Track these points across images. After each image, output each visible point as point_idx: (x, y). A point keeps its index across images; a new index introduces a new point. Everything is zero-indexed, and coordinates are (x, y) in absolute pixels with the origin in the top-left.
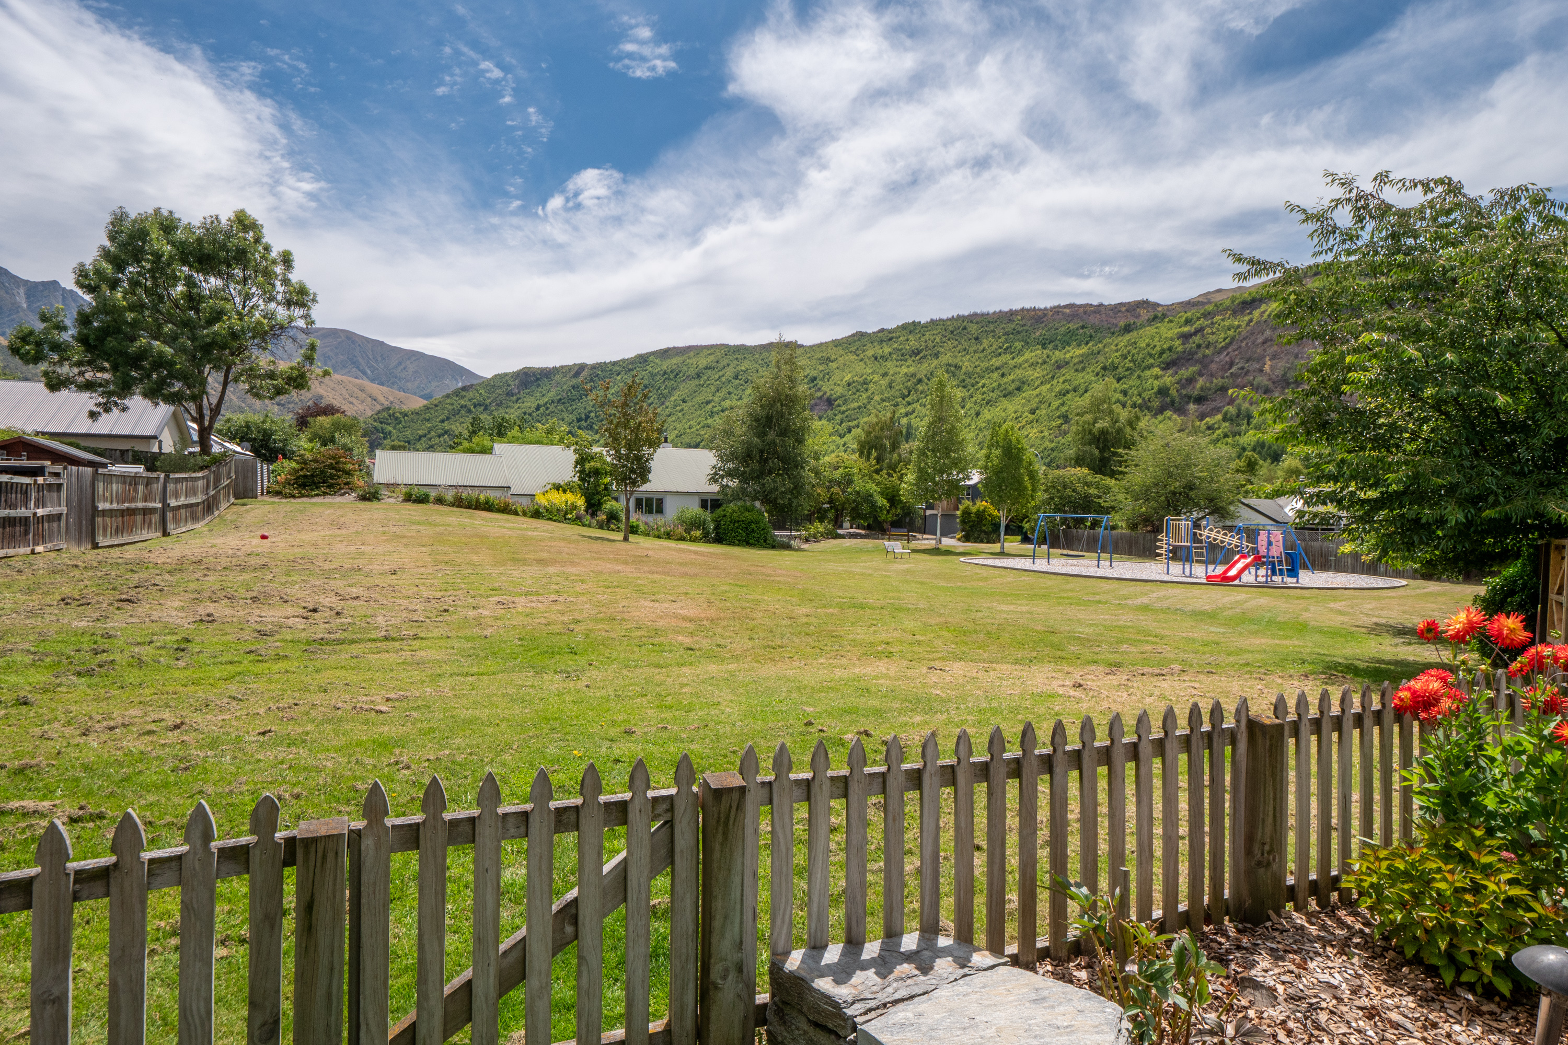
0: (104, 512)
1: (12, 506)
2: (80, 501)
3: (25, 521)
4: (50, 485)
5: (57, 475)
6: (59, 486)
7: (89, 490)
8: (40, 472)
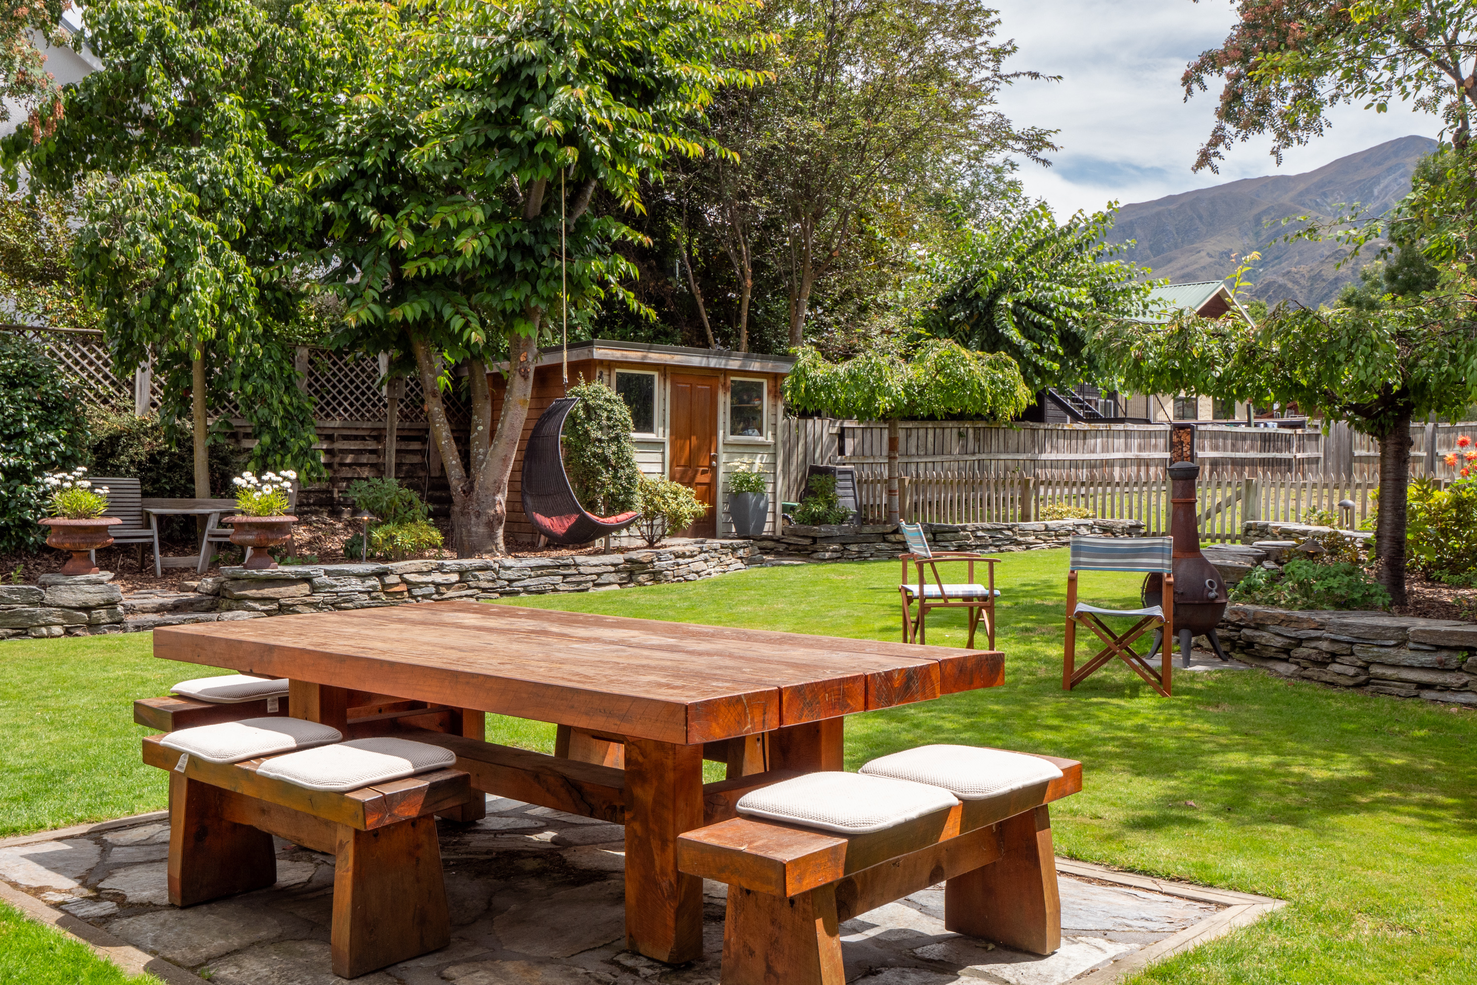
0: (1361, 459)
1: (1279, 450)
2: (1338, 448)
3: (1288, 463)
4: (1309, 435)
5: (1316, 427)
6: (1318, 436)
7: (1347, 441)
8: (1301, 425)
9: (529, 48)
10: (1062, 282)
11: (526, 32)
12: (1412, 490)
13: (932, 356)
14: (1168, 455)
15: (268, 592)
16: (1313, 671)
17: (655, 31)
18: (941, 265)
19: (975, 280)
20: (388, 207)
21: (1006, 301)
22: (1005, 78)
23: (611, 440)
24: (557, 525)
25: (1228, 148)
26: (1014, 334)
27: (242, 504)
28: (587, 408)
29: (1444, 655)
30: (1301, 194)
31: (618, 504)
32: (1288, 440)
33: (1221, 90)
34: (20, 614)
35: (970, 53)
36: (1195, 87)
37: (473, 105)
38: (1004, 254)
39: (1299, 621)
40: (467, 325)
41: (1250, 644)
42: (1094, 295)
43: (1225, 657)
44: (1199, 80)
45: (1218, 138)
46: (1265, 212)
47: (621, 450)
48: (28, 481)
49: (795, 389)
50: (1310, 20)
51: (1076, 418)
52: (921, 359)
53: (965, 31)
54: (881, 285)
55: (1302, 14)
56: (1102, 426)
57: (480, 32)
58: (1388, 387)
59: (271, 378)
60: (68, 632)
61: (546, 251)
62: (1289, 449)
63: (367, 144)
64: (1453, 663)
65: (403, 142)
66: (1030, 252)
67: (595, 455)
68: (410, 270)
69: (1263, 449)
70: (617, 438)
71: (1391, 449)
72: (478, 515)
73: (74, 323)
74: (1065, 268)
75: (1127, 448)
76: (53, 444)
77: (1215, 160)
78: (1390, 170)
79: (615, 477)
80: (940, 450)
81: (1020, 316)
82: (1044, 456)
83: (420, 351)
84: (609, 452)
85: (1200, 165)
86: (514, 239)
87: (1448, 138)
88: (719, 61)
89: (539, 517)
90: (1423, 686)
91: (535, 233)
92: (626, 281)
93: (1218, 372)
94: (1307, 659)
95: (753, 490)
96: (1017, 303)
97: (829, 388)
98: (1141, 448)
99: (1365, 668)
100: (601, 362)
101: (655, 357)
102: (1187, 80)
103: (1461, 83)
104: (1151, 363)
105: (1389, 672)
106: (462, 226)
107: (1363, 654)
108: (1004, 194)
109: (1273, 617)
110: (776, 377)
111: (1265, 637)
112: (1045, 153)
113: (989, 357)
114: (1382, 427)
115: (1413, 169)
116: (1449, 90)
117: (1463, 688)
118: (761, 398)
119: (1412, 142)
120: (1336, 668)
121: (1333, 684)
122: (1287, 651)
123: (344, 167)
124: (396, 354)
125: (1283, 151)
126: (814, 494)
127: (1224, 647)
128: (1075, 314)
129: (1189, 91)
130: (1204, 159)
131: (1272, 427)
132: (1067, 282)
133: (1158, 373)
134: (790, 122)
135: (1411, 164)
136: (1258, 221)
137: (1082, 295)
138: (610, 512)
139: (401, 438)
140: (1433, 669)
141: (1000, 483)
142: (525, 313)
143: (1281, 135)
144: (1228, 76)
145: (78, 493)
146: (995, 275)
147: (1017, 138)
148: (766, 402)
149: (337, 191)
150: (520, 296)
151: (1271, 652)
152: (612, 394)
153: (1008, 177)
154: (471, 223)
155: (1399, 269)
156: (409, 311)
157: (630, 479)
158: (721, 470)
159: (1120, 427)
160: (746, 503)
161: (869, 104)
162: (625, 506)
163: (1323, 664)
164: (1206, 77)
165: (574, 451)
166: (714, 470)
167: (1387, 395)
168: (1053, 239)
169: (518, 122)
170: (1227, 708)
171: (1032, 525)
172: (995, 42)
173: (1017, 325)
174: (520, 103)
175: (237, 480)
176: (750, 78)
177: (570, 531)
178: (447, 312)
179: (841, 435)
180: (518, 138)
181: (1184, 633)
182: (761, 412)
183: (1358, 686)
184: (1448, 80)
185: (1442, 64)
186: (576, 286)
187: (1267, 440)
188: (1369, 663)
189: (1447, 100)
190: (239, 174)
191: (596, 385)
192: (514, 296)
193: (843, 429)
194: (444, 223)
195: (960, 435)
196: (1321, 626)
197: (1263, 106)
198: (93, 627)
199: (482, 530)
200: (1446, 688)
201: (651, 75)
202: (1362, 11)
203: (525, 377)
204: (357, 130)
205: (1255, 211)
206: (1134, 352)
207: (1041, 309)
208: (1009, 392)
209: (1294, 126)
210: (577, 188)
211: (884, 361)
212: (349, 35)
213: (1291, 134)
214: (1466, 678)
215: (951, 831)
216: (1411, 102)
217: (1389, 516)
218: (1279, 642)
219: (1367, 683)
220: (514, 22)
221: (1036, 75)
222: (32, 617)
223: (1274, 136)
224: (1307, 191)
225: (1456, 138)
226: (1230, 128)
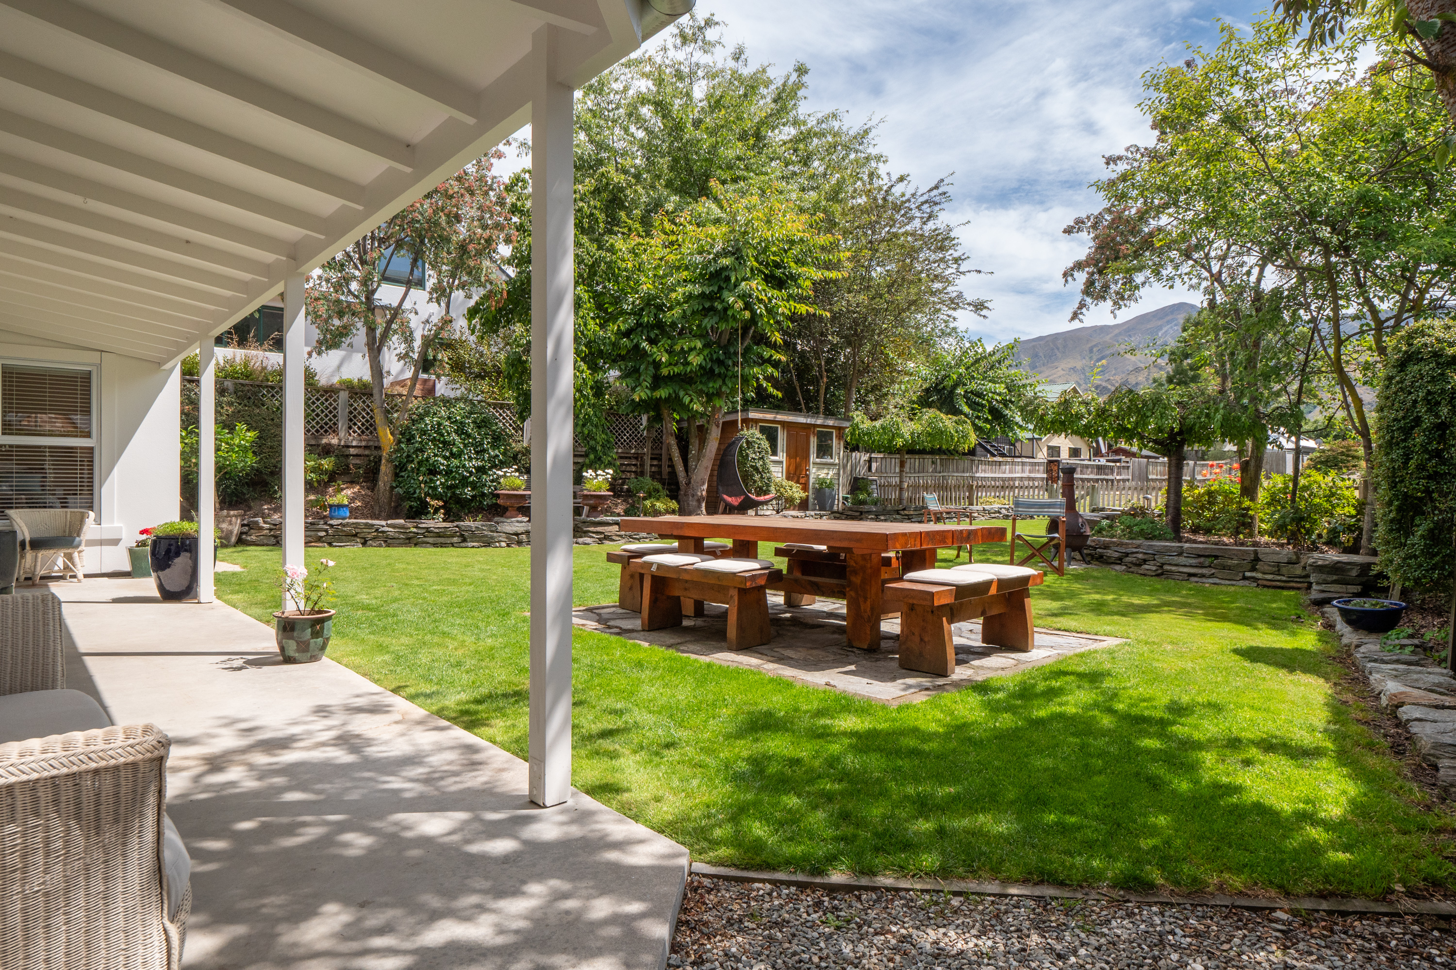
0: (1153, 480)
2: (1140, 474)
5: (1128, 462)
7: (1145, 470)
8: (1119, 461)
9: (726, 261)
10: (990, 381)
11: (725, 253)
12: (1185, 487)
13: (925, 417)
14: (1045, 476)
15: (599, 529)
16: (1134, 569)
17: (786, 251)
18: (925, 371)
19: (943, 380)
20: (652, 342)
21: (960, 391)
22: (963, 273)
23: (760, 459)
24: (734, 501)
25: (1088, 309)
26: (966, 409)
27: (588, 486)
28: (748, 442)
29: (1202, 560)
30: (1116, 335)
31: (761, 491)
32: (1112, 469)
33: (1084, 280)
34: (486, 536)
35: (942, 260)
36: (1069, 279)
37: (697, 289)
38: (958, 365)
39: (1127, 544)
40: (691, 401)
41: (1101, 556)
42: (1007, 388)
43: (1089, 563)
44: (1072, 275)
45: (1082, 305)
46: (1095, 346)
47: (764, 464)
48: (486, 473)
49: (852, 434)
50: (1131, 244)
51: (993, 455)
52: (920, 419)
53: (942, 249)
54: (893, 382)
55: (1127, 242)
56: (1009, 459)
57: (700, 253)
58: (1172, 429)
59: (596, 426)
60: (508, 546)
61: (730, 363)
62: (1112, 474)
63: (642, 309)
64: (1207, 564)
65: (660, 308)
66: (972, 365)
67: (752, 466)
68: (665, 372)
69: (1098, 474)
70: (762, 458)
71: (1174, 462)
72: (693, 496)
73: (495, 399)
74: (990, 373)
75: (1023, 471)
76: (497, 456)
77: (1081, 316)
78: (1168, 322)
79: (762, 477)
80: (922, 470)
81: (968, 399)
82: (977, 475)
83: (665, 413)
84: (758, 465)
85: (1073, 319)
86: (715, 357)
87: (1205, 304)
88: (818, 267)
89: (725, 497)
90: (1191, 575)
91: (724, 353)
92: (768, 379)
93: (1084, 422)
94: (1132, 563)
95: (828, 487)
96: (966, 392)
97: (869, 434)
98: (1030, 472)
99: (1161, 567)
100: (752, 420)
101: (780, 417)
102: (1065, 275)
103: (1212, 275)
104: (1048, 418)
105: (1174, 568)
106: (691, 350)
107: (1160, 560)
108: (949, 334)
109: (1114, 543)
110: (840, 429)
111: (1109, 553)
112: (984, 312)
113: (955, 418)
114: (1169, 451)
115: (1182, 321)
116: (1206, 279)
117: (1212, 576)
118: (832, 440)
119: (1181, 306)
120: (1146, 567)
121: (1145, 575)
122: (1120, 559)
123: (632, 321)
124: (652, 413)
125: (1116, 312)
126: (858, 489)
127: (1088, 559)
128: (998, 398)
129: (1066, 281)
130: (1075, 316)
131: (1103, 461)
132: (993, 381)
133: (1053, 422)
134: (850, 297)
135: (1181, 319)
136: (1091, 351)
137: (1001, 388)
138: (758, 495)
139: (652, 459)
140: (1196, 567)
141: (957, 487)
142: (719, 394)
143: (1115, 303)
144: (1088, 273)
145: (512, 479)
146: (955, 377)
147: (969, 304)
148: (835, 441)
149: (627, 334)
150: (717, 385)
151: (1112, 560)
152: (759, 435)
153: (952, 325)
154: (695, 348)
155: (1174, 376)
156: (662, 393)
157: (769, 478)
158: (812, 476)
159: (1019, 460)
160: (824, 493)
161: (890, 286)
162: (766, 492)
163: (1140, 565)
164: (1076, 274)
165: (742, 464)
166: (808, 476)
167: (1172, 435)
168: (985, 357)
169: (719, 298)
170: (1091, 581)
171: (975, 507)
172: (956, 255)
173: (967, 403)
174: (720, 289)
175: (585, 474)
176: (833, 275)
177: (740, 504)
178: (682, 393)
179: (870, 461)
180: (720, 307)
181: (1069, 550)
182: (831, 447)
183: (1158, 575)
184: (1205, 274)
185: (1203, 266)
186: (745, 380)
187: (1100, 469)
188: (1163, 564)
189: (1205, 284)
190: (585, 325)
191: (751, 431)
192: (713, 385)
193: (871, 458)
194: (682, 348)
195: (933, 463)
196: (1138, 547)
197: (1106, 287)
198: (520, 543)
199: (695, 503)
200: (1203, 576)
201: (784, 273)
202: (1160, 240)
203: (718, 426)
204: (637, 302)
205: (1089, 345)
206: (1040, 412)
207: (979, 395)
208: (965, 437)
209: (1122, 298)
210: (745, 329)
211: (900, 420)
212: (636, 255)
213: (1121, 303)
214: (1213, 571)
215: (993, 591)
216: (1186, 285)
217: (1172, 496)
218: (1116, 555)
219: (1162, 574)
220: (718, 248)
221: (979, 272)
222: (492, 538)
223: (1111, 303)
224: (1120, 334)
225: (1209, 304)
226: (1089, 300)
